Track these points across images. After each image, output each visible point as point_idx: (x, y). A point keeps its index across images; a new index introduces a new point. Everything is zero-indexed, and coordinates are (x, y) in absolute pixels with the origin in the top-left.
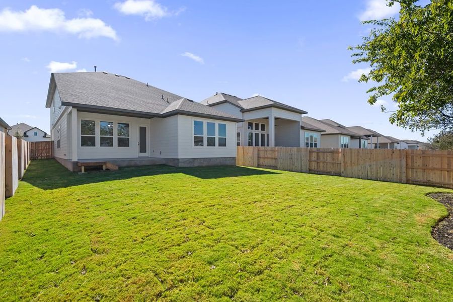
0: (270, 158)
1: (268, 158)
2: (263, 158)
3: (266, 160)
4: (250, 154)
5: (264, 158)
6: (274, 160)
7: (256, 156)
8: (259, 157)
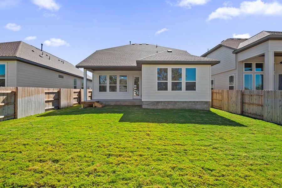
0: (256, 104)
1: (253, 104)
2: (248, 104)
3: (251, 106)
4: (234, 99)
5: (250, 104)
6: (261, 107)
7: (239, 101)
8: (243, 103)
